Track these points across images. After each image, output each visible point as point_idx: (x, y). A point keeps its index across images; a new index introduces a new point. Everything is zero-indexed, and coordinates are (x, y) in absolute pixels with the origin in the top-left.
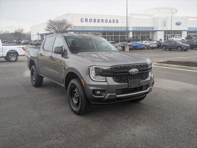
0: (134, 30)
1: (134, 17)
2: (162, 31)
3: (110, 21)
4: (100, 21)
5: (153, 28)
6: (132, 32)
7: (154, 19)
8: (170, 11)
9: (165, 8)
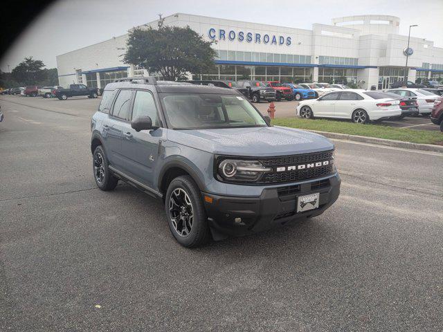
0: (321, 64)
1: (324, 33)
2: (376, 67)
3: (274, 41)
4: (254, 37)
5: (357, 60)
6: (317, 68)
7: (361, 39)
8: (388, 22)
9: (380, 17)
